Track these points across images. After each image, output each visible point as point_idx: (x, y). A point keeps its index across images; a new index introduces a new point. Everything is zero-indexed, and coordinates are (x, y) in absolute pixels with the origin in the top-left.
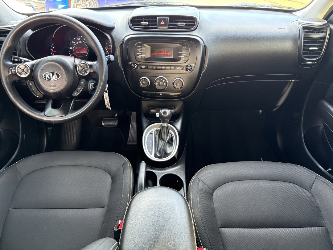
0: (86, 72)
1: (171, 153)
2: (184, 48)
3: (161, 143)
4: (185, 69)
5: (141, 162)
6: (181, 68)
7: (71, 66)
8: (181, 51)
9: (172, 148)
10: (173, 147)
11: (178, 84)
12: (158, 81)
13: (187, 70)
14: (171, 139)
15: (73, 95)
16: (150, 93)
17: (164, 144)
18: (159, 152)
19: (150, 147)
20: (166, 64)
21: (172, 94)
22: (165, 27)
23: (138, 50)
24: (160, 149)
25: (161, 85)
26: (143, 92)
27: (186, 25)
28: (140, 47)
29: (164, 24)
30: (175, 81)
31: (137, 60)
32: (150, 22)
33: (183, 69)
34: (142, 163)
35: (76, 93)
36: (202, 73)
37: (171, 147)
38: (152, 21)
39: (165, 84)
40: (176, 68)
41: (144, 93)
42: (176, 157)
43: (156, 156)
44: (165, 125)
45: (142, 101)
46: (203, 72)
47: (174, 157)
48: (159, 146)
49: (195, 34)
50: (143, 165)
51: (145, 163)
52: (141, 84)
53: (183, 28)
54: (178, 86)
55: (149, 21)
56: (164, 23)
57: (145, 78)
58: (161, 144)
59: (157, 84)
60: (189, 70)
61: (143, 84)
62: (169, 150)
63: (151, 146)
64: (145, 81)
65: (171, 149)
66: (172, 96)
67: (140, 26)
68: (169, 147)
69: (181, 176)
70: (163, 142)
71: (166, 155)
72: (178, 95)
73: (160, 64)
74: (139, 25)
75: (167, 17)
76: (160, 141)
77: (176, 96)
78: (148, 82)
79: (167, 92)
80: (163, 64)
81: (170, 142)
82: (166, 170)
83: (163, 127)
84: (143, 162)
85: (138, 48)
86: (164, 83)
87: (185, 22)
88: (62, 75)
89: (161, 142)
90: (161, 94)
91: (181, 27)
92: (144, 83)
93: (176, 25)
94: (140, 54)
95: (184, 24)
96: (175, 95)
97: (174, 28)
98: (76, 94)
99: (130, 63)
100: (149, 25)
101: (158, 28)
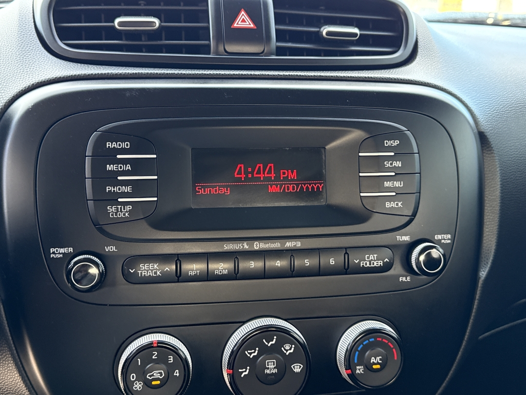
2: (389, 149)
6: (381, 263)
11: (376, 362)
20: (289, 244)
23: (109, 167)
25: (271, 376)
29: (253, 26)
30: (358, 339)
31: (107, 227)
33: (389, 268)
40: (355, 259)
46: (484, 274)
52: (138, 386)
54: (378, 372)
61: (146, 383)
67: (100, 39)
80: (276, 245)
92: (157, 375)
94: (128, 189)
99: (57, 252)
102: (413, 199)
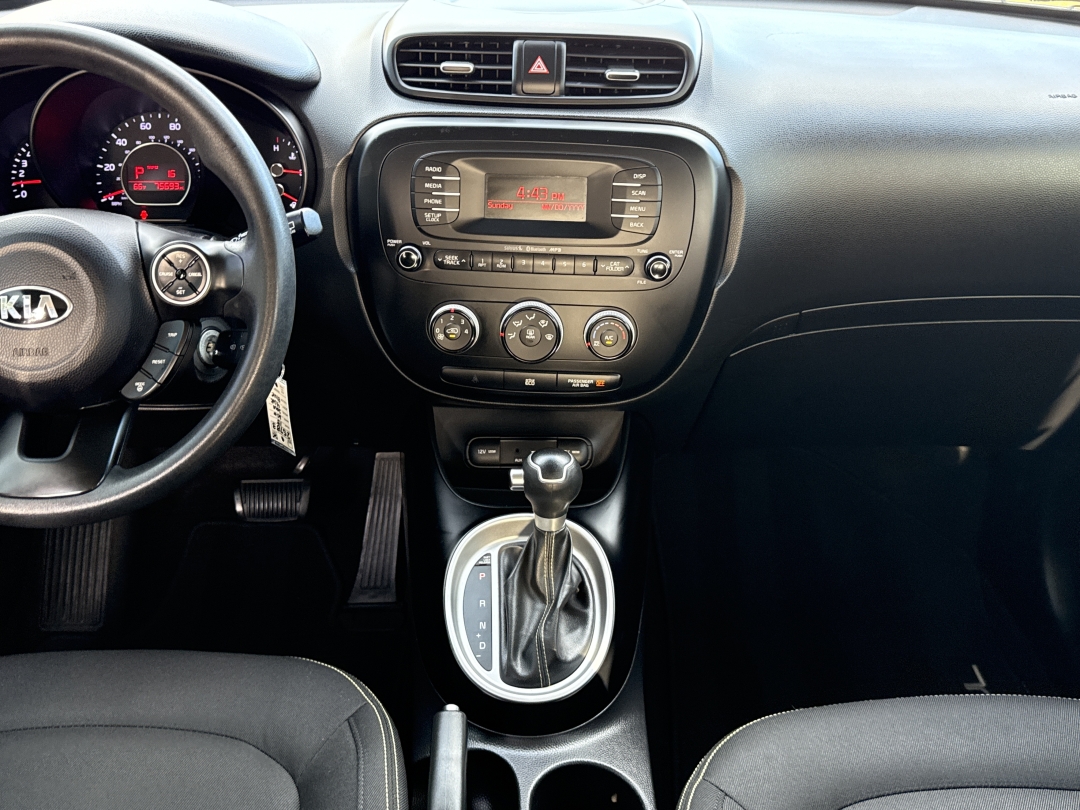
0: (195, 290)
1: (579, 659)
2: (638, 180)
3: (534, 612)
4: (638, 270)
5: (442, 709)
6: (622, 269)
7: (123, 261)
8: (623, 192)
9: (583, 634)
10: (588, 631)
11: (609, 339)
12: (518, 324)
13: (648, 274)
14: (581, 595)
15: (126, 392)
16: (479, 377)
17: (549, 618)
18: (525, 655)
19: (481, 632)
20: (553, 250)
21: (582, 381)
22: (548, 88)
23: (427, 185)
24: (530, 641)
25: (531, 341)
26: (447, 370)
27: (643, 79)
28: (437, 174)
29: (546, 71)
30: (597, 322)
31: (424, 228)
32: (479, 64)
33: (629, 273)
34: (444, 714)
35: (140, 386)
36: (716, 290)
37: (579, 631)
38: (490, 60)
39: (549, 337)
40: (601, 265)
41: (448, 377)
42: (605, 679)
43: (509, 676)
44: (551, 523)
45: (436, 410)
46: (720, 284)
47: (597, 678)
48: (526, 626)
49: (683, 119)
50: (452, 720)
51: (460, 714)
52: (441, 337)
53: (628, 93)
54: (610, 347)
55: (473, 59)
56: (543, 69)
57: (457, 312)
58: (532, 617)
59: (512, 336)
60: (657, 277)
61: (447, 335)
62: (570, 644)
63: (483, 626)
64: (457, 322)
65: (578, 641)
66: (579, 389)
67: (433, 77)
68: (572, 629)
69: (631, 773)
70: (539, 606)
71: (558, 668)
72: (608, 385)
73: (529, 249)
74: (429, 73)
75: (557, 43)
76: (528, 603)
77: (600, 388)
78: (474, 328)
79: (557, 372)
80: (543, 250)
81: (577, 606)
82: (556, 743)
83: (540, 534)
84: (452, 707)
85: (428, 177)
86: (544, 331)
87: (637, 65)
88: (80, 305)
89: (533, 609)
90: (528, 382)
91: (622, 87)
92: (454, 331)
93: (601, 78)
94: (439, 202)
95: (637, 73)
96: (593, 386)
97: (587, 89)
98: (140, 389)
99: (392, 243)
100: (476, 74)
101: (519, 87)
102: (653, 222)
